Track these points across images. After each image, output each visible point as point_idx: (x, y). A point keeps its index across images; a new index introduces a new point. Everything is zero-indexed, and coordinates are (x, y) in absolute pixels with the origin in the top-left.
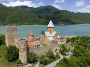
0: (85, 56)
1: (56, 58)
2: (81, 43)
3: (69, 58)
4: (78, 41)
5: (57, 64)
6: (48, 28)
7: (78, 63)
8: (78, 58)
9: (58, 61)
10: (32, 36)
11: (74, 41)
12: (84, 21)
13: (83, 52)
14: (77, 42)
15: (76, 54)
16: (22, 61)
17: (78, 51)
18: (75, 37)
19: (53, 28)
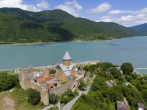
0: (103, 89)
1: (75, 95)
2: (101, 73)
3: (87, 94)
4: (98, 69)
5: (77, 101)
6: (64, 60)
7: (95, 97)
8: (95, 93)
9: (77, 98)
10: (47, 74)
11: (93, 70)
12: (109, 35)
13: (101, 85)
14: (98, 71)
15: (94, 89)
16: (44, 103)
17: (96, 85)
18: (96, 64)
19: (70, 60)
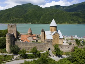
6: (50, 26)
10: (29, 33)
